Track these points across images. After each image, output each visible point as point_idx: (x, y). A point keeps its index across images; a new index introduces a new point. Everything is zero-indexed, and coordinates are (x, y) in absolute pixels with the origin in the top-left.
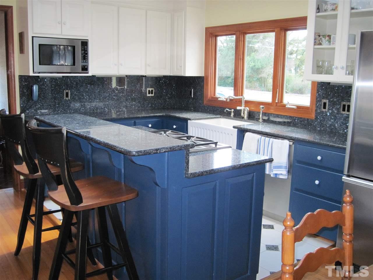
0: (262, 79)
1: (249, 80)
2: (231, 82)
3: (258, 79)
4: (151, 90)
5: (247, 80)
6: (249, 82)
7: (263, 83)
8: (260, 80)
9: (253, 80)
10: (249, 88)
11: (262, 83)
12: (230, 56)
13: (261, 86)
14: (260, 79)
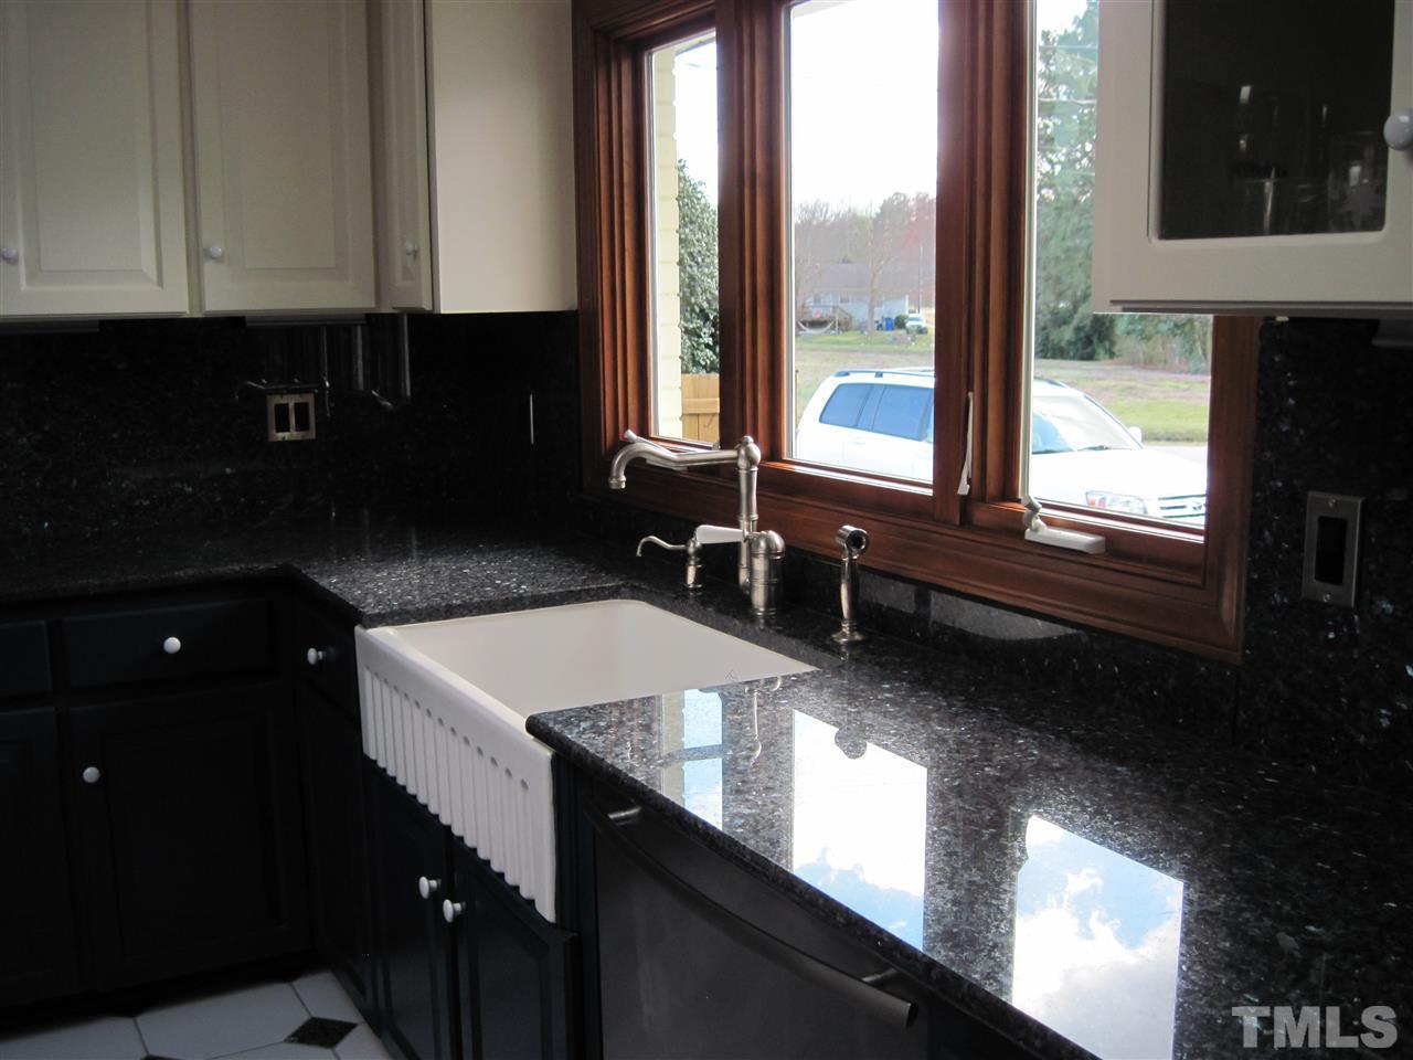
0: (1192, 327)
1: (1142, 331)
2: (1073, 340)
3: (1176, 326)
4: (291, 405)
5: (1134, 330)
6: (1143, 339)
7: (1198, 344)
8: (1187, 328)
9: (1158, 332)
10: (1145, 363)
11: (1194, 342)
12: (1064, 239)
13: (1191, 351)
14: (1184, 325)
